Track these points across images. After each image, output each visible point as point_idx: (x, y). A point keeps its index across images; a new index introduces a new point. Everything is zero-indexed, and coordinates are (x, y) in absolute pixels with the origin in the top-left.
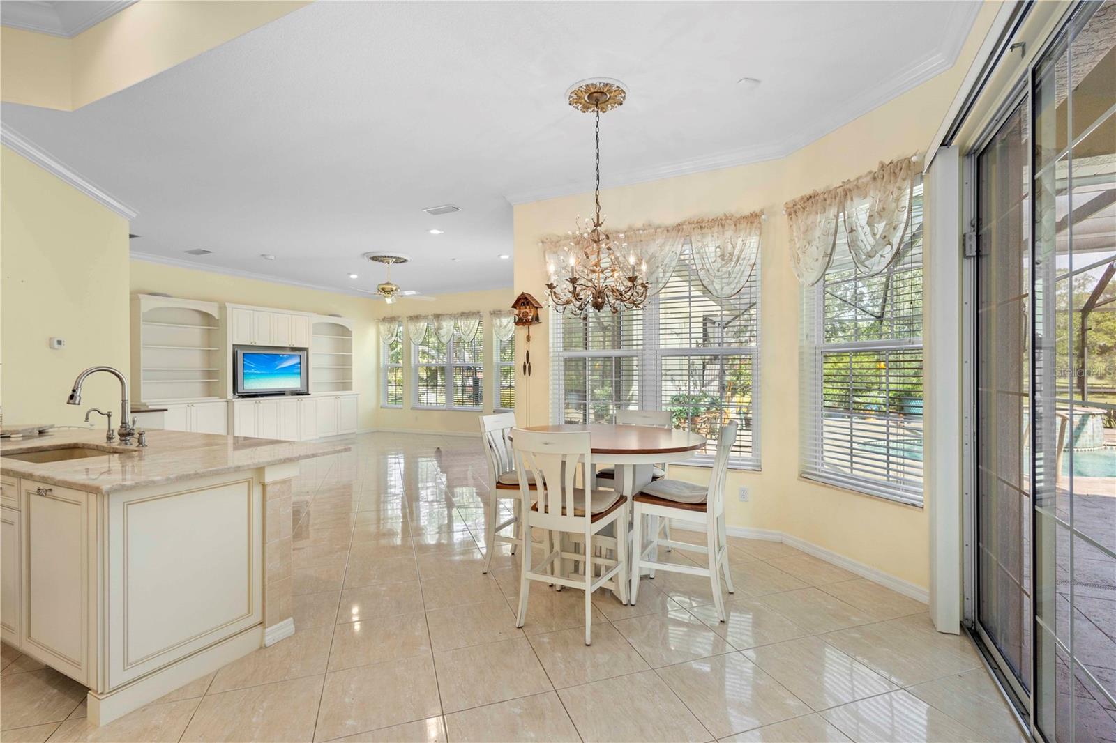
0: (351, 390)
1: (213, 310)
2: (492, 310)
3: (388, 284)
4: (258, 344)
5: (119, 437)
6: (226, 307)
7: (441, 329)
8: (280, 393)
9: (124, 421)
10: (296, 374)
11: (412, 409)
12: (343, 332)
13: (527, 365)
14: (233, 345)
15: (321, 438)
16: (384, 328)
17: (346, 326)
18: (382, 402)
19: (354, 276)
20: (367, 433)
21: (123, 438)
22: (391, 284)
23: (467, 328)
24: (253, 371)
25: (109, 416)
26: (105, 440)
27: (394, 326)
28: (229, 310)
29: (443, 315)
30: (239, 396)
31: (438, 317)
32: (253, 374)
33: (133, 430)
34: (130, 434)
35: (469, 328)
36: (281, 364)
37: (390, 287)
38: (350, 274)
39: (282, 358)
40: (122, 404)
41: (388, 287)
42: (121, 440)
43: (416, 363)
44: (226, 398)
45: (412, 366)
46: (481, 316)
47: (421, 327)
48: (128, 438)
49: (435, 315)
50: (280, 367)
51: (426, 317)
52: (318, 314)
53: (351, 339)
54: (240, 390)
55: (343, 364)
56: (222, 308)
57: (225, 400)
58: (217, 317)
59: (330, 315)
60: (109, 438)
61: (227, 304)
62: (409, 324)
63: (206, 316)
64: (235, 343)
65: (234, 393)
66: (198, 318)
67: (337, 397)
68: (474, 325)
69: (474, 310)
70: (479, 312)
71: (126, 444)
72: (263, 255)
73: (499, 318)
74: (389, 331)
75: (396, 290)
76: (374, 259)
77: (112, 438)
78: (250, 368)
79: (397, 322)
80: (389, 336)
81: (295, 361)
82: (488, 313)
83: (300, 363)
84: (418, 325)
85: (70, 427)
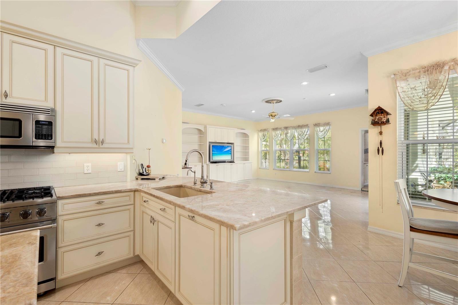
0: (249, 161)
1: (202, 129)
2: (315, 124)
3: (273, 112)
4: (217, 142)
5: (200, 183)
6: (207, 127)
7: (288, 134)
8: (224, 162)
9: (202, 176)
10: (230, 154)
11: (273, 170)
12: (245, 135)
13: (381, 149)
14: (209, 142)
15: (238, 181)
16: (261, 134)
17: (247, 134)
18: (259, 166)
19: (253, 112)
20: (254, 179)
21: (202, 184)
22: (275, 113)
23: (301, 133)
24: (215, 152)
25: (195, 173)
26: (193, 184)
27: (266, 133)
28: (208, 128)
29: (289, 127)
30: (211, 163)
31: (286, 128)
32: (216, 153)
33: (207, 180)
34: (206, 182)
35: (302, 132)
36: (225, 149)
37: (274, 114)
38: (252, 111)
39: (225, 147)
40: (202, 167)
41: (273, 114)
42: (202, 185)
43: (275, 149)
44: (207, 163)
45: (274, 150)
46: (308, 127)
47: (278, 133)
48: (204, 184)
49: (285, 127)
50: (224, 151)
51: (280, 129)
52: (238, 129)
53: (249, 139)
54: (211, 160)
55: (246, 149)
56: (205, 127)
57: (206, 164)
58: (203, 131)
59: (241, 129)
60: (195, 183)
61: (207, 126)
62: (273, 132)
63: (199, 130)
64: (210, 141)
65: (209, 162)
66: (197, 131)
67: (244, 164)
68: (305, 131)
69: (305, 124)
70: (307, 125)
71: (203, 187)
72: (221, 104)
73: (319, 127)
74: (263, 135)
75: (277, 115)
76: (267, 102)
77: (196, 183)
78: (214, 152)
79: (267, 132)
80: (263, 137)
81: (229, 149)
82: (313, 125)
83: (231, 149)
84: (277, 132)
85: (171, 175)
